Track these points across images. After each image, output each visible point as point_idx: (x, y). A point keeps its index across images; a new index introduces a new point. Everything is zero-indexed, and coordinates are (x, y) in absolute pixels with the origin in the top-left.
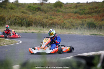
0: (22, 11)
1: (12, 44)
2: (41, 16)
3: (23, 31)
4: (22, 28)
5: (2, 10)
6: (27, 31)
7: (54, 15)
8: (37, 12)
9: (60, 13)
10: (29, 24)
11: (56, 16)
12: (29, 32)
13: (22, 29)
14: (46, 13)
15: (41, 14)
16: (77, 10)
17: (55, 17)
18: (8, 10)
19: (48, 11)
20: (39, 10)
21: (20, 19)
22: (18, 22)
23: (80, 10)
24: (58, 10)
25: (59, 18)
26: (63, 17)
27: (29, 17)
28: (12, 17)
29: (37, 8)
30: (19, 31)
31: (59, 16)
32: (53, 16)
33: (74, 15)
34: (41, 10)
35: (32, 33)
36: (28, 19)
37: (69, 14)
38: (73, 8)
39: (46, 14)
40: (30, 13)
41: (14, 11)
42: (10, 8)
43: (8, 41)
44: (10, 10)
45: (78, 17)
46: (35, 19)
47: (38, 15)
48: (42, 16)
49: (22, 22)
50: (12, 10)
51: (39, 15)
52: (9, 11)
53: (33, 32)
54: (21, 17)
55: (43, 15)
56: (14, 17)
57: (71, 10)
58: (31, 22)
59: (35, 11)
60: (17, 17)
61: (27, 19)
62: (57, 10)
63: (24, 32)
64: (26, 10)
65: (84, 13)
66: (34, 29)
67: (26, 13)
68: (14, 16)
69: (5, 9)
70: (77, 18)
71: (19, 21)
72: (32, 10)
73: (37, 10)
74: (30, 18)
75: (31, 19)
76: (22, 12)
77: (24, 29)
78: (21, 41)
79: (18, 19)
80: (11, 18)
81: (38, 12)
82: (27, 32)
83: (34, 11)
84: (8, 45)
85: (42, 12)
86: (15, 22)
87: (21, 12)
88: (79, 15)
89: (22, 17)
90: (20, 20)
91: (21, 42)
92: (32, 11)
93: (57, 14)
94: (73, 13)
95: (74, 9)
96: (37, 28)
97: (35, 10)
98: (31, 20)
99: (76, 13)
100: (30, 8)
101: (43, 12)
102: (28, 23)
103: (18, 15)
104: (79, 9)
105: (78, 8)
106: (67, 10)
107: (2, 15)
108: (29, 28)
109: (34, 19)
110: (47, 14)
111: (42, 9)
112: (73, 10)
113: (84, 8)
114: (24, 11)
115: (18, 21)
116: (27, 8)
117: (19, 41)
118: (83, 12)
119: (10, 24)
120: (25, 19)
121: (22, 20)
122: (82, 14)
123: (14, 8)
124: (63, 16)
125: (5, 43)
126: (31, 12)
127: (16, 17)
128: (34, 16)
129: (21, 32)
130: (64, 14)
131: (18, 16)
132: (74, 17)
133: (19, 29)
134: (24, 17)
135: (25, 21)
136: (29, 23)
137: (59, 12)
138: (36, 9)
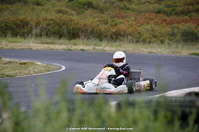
0: (57, 8)
1: (49, 71)
2: (94, 18)
3: (64, 47)
4: (62, 41)
5: (22, 7)
6: (71, 47)
7: (119, 16)
8: (87, 10)
9: (130, 12)
10: (73, 34)
11: (123, 18)
12: (75, 50)
13: (61, 44)
14: (102, 13)
15: (95, 15)
16: (161, 7)
17: (121, 20)
18: (31, 7)
19: (107, 9)
20: (89, 7)
21: (57, 24)
22: (52, 30)
23: (168, 6)
24: (125, 6)
25: (128, 21)
26: (136, 20)
27: (73, 21)
28: (42, 21)
29: (86, 2)
30: (57, 48)
31: (129, 18)
32: (116, 19)
33: (157, 16)
34: (93, 8)
35: (81, 51)
36: (71, 24)
37: (147, 15)
38: (154, 3)
39: (104, 15)
40: (74, 12)
41: (43, 9)
42: (34, 3)
43: (41, 65)
44: (36, 7)
45: (164, 20)
46: (85, 25)
47: (89, 17)
48: (96, 19)
49: (61, 30)
50: (40, 7)
51: (91, 16)
52: (33, 9)
53: (83, 50)
54: (58, 21)
55: (98, 17)
56: (46, 20)
57: (151, 7)
58: (77, 31)
59: (82, 9)
60: (52, 22)
61: (69, 25)
62: (123, 6)
63: (66, 50)
64: (66, 7)
65: (174, 12)
66: (83, 44)
67: (66, 13)
68: (46, 18)
69: (27, 5)
70: (162, 23)
71: (55, 28)
72: (77, 6)
73: (86, 6)
74: (76, 22)
75: (77, 24)
76: (59, 11)
77: (66, 44)
78: (64, 65)
79: (53, 24)
80: (41, 23)
81: (89, 11)
82: (71, 50)
83: (80, 8)
84: (41, 72)
85: (95, 10)
86: (48, 31)
87: (57, 10)
88: (165, 17)
89: (60, 21)
90: (57, 27)
91: (64, 68)
92: (76, 8)
93: (125, 14)
94: (153, 12)
95: (156, 5)
96: (88, 41)
97: (82, 6)
98: (76, 26)
99: (159, 12)
100: (73, 4)
101: (98, 10)
102: (71, 31)
103: (53, 17)
104: (165, 4)
105: (163, 3)
106: (142, 6)
107: (24, 16)
108: (73, 41)
109: (82, 24)
110: (106, 14)
111: (95, 5)
112: (153, 7)
113: (175, 3)
114: (63, 8)
115: (53, 28)
116: (67, 2)
117: (61, 65)
118: (173, 10)
119: (39, 34)
120: (66, 25)
121: (60, 26)
122: (171, 14)
123: (42, 3)
124: (135, 18)
125: (36, 70)
126: (74, 10)
127: (50, 21)
128: (81, 17)
129: (62, 49)
130: (138, 15)
131: (53, 20)
132: (156, 20)
133: (56, 44)
134: (64, 20)
135: (67, 28)
136: (74, 32)
137: (128, 11)
138: (84, 4)
